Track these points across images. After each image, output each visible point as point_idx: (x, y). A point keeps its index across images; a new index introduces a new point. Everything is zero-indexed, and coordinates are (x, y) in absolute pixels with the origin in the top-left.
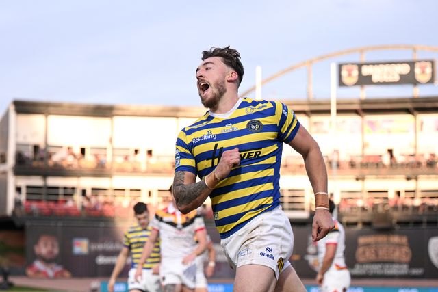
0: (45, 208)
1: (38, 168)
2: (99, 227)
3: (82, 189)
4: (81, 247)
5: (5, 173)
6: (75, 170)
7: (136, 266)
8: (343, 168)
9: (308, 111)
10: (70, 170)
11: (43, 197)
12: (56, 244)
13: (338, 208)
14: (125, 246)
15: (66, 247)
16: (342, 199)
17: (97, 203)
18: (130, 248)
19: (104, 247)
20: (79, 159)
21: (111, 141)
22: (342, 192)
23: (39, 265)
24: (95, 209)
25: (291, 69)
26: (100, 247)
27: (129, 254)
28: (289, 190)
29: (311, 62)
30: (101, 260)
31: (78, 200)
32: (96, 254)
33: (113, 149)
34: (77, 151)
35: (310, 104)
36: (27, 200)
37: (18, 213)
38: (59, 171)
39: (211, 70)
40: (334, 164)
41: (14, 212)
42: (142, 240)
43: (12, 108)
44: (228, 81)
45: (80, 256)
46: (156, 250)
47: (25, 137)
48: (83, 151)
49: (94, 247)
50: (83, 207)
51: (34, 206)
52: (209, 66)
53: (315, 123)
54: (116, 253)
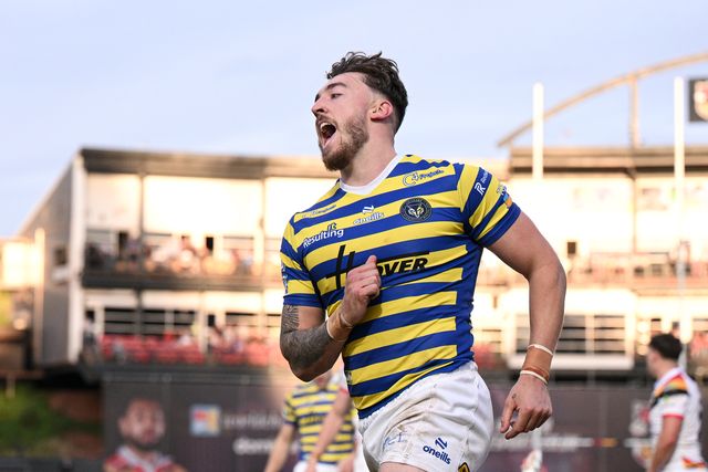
0: (138, 348)
1: (127, 275)
2: (240, 385)
3: (207, 314)
4: (206, 421)
5: (64, 283)
6: (195, 279)
7: (307, 457)
8: (697, 276)
9: (631, 169)
10: (185, 279)
11: (136, 328)
12: (160, 416)
13: (689, 351)
14: (288, 422)
15: (178, 422)
16: (695, 333)
17: (237, 340)
18: (296, 425)
19: (249, 422)
20: (202, 258)
21: (262, 223)
22: (695, 320)
23: (127, 455)
24: (232, 351)
25: (600, 89)
26: (241, 422)
27: (296, 435)
28: (596, 317)
29: (636, 76)
30: (244, 446)
31: (200, 334)
32: (235, 434)
33: (266, 239)
34: (200, 244)
35: (635, 154)
36: (107, 333)
37: (90, 359)
38: (166, 280)
39: (341, 97)
40: (680, 268)
41: (81, 357)
42: (318, 409)
43: (79, 163)
44: (373, 120)
45: (205, 440)
46: (347, 428)
47: (102, 217)
48: (210, 242)
49: (230, 422)
50: (210, 347)
51: (120, 345)
52: (337, 90)
53: (645, 191)
54: (271, 434)
